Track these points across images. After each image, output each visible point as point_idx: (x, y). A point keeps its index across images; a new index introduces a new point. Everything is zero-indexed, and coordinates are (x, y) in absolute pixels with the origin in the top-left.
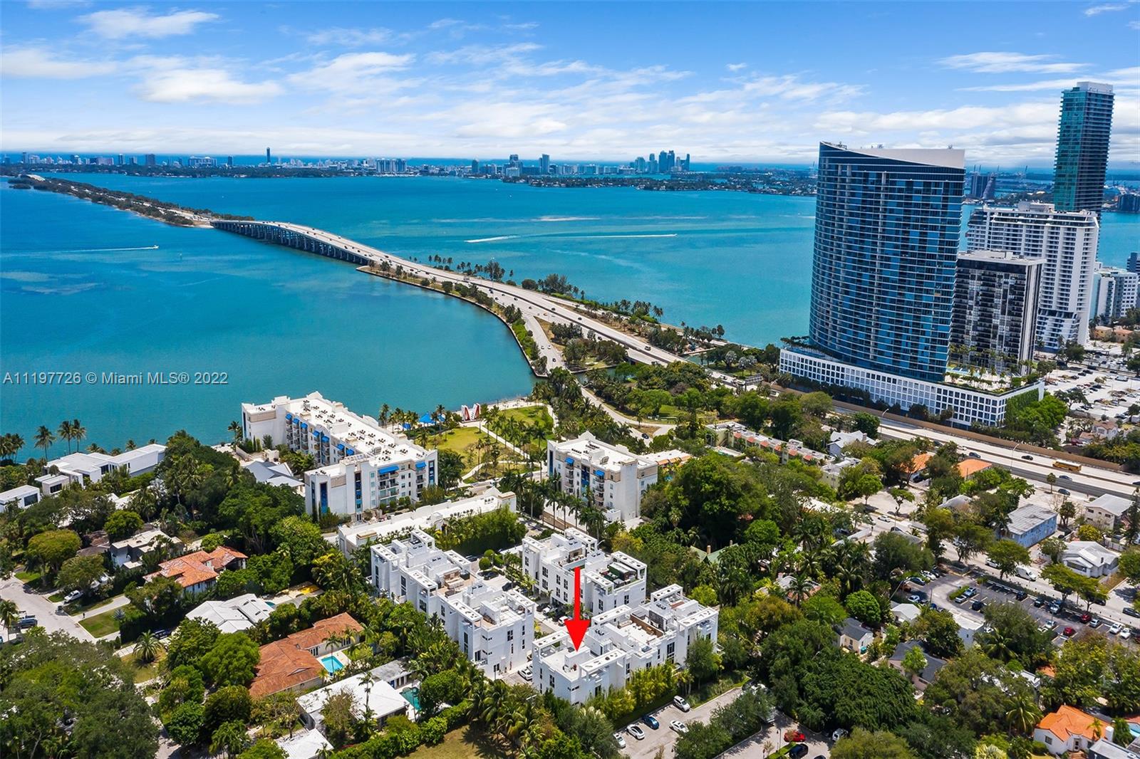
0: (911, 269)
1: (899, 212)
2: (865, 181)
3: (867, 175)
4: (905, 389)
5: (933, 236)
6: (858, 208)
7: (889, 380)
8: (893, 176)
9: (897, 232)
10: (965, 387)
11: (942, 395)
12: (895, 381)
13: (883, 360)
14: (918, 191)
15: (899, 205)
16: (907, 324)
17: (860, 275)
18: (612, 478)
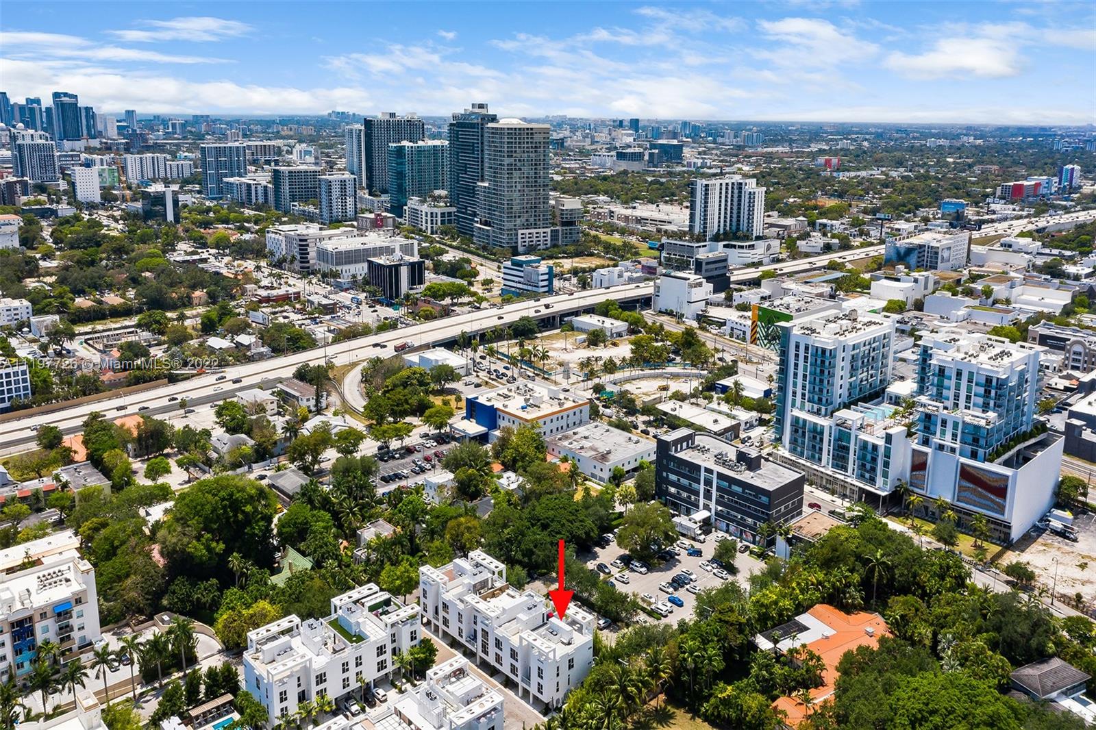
18: (78, 601)
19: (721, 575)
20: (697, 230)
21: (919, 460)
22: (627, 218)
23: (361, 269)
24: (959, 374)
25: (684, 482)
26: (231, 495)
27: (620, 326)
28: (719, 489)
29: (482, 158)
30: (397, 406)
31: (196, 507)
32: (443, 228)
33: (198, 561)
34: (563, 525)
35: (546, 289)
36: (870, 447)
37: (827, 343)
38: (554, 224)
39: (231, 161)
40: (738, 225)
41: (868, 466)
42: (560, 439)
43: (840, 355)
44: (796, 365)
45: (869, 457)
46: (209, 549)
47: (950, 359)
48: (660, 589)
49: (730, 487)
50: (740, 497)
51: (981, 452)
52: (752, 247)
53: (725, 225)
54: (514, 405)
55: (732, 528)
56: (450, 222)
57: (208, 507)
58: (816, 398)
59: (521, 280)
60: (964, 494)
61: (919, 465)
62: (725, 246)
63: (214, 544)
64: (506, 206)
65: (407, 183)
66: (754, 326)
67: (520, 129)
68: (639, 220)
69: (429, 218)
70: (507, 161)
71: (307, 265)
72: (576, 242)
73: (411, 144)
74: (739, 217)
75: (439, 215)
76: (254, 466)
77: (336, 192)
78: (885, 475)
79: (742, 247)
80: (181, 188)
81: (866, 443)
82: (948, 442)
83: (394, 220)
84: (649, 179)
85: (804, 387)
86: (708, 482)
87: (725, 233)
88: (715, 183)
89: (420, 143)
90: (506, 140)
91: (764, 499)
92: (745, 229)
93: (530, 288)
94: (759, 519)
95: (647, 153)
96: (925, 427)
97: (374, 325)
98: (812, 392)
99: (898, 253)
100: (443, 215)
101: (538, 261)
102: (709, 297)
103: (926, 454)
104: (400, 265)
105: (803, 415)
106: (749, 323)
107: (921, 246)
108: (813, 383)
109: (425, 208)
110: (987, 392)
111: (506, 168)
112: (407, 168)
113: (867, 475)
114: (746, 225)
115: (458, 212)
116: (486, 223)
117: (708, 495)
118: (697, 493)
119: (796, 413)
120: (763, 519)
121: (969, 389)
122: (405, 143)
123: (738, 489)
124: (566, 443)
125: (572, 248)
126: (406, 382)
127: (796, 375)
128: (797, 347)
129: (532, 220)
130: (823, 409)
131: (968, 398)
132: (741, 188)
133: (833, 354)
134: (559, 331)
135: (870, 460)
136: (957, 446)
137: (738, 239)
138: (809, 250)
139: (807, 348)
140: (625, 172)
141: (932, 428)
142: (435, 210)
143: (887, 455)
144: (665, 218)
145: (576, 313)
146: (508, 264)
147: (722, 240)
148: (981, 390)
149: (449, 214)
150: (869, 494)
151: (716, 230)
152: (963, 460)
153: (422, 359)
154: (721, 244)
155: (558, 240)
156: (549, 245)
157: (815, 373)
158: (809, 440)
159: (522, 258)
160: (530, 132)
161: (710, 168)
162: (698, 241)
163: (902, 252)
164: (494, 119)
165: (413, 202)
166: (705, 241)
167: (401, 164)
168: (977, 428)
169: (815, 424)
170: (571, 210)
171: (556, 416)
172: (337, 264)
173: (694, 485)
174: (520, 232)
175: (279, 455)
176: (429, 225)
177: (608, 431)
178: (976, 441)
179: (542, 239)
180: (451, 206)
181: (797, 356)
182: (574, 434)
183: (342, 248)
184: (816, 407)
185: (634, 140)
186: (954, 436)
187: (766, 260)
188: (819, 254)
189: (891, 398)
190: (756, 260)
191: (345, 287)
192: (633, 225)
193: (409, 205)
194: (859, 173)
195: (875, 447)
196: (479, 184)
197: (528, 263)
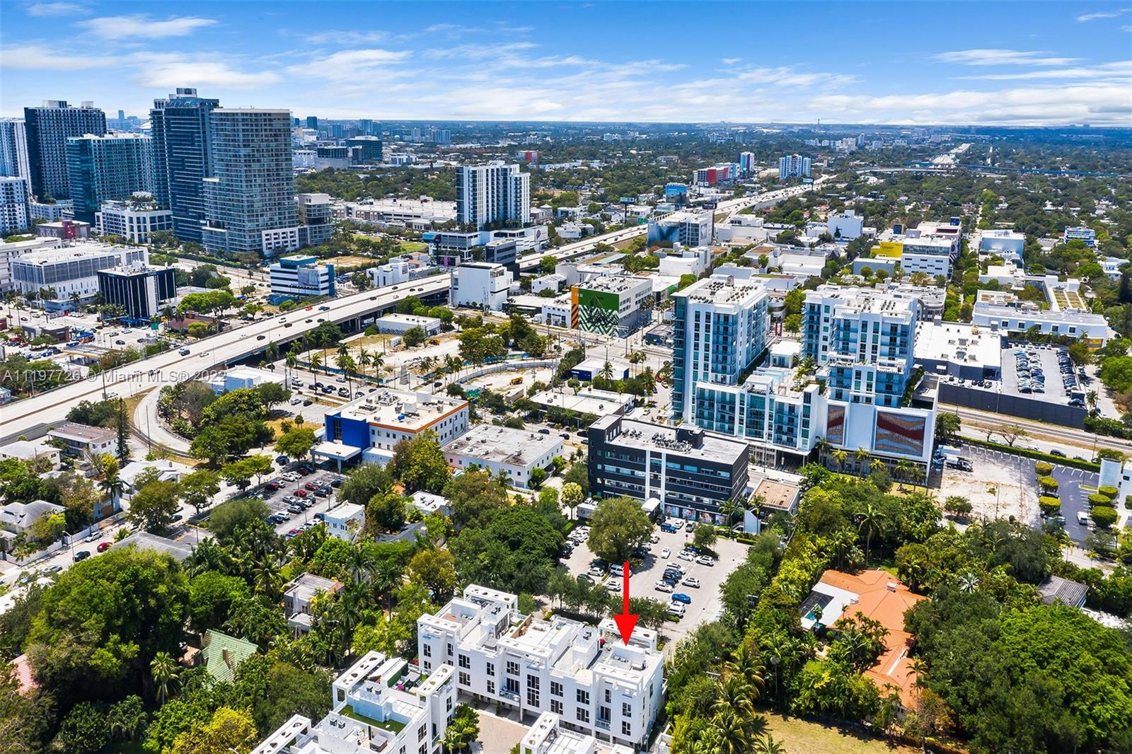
19: (706, 562)
20: (467, 221)
21: (834, 416)
22: (367, 215)
23: (91, 285)
24: (865, 325)
25: (626, 471)
26: (135, 575)
27: (431, 323)
28: (668, 472)
29: (205, 150)
30: (238, 436)
31: (90, 601)
32: (156, 234)
33: (104, 675)
34: (534, 539)
35: (327, 291)
36: (786, 409)
37: (730, 309)
38: (301, 223)
40: (506, 212)
41: (785, 428)
42: (456, 448)
43: (741, 320)
44: (697, 336)
45: (786, 419)
46: (117, 654)
47: (852, 312)
48: (657, 589)
49: (682, 468)
50: (694, 476)
51: (894, 398)
52: (522, 234)
53: (493, 214)
54: (387, 416)
55: (686, 512)
56: (161, 227)
57: (109, 598)
58: (720, 366)
59: (296, 283)
60: (881, 442)
61: (836, 421)
62: (496, 235)
63: (123, 648)
64: (246, 204)
65: (97, 186)
66: (575, 310)
67: (256, 114)
68: (381, 216)
69: (135, 225)
70: (243, 151)
72: (327, 241)
73: (97, 138)
74: (505, 204)
75: (148, 220)
76: (69, 539)
78: (805, 434)
79: (513, 235)
81: (782, 404)
82: (863, 392)
83: (88, 229)
84: (362, 176)
85: (706, 358)
86: (656, 468)
87: (494, 221)
88: (481, 169)
89: (109, 136)
90: (241, 127)
91: (725, 475)
92: (513, 216)
93: (308, 292)
94: (719, 497)
95: (350, 149)
96: (838, 382)
97: (140, 347)
98: (716, 360)
99: (661, 232)
100: (152, 220)
101: (313, 261)
102: (510, 286)
103: (843, 408)
104: (146, 275)
105: (708, 386)
106: (569, 307)
107: (682, 224)
108: (716, 352)
109: (128, 213)
110: (893, 340)
111: (242, 159)
112: (95, 166)
113: (785, 438)
114: (513, 212)
115: (173, 215)
116: (218, 225)
117: (655, 482)
118: (642, 481)
119: (700, 385)
120: (723, 496)
121: (875, 340)
122: (87, 136)
123: (693, 469)
124: (465, 451)
125: (325, 248)
126: (233, 408)
127: (696, 346)
128: (697, 316)
129: (276, 218)
130: (728, 376)
131: (875, 348)
132: (506, 174)
133: (735, 318)
134: (362, 335)
135: (787, 422)
136: (873, 395)
137: (506, 227)
138: (568, 236)
139: (708, 317)
140: (330, 170)
141: (846, 382)
142: (142, 215)
143: (807, 415)
144: (409, 212)
145: (375, 314)
146: (277, 266)
147: (493, 229)
148: (887, 339)
149: (161, 218)
150: (787, 455)
151: (485, 220)
152: (879, 408)
153: (228, 380)
154: (492, 233)
155: (306, 240)
156: (298, 246)
157: (717, 342)
158: (718, 411)
159: (294, 258)
160: (267, 117)
161: (416, 164)
162: (469, 232)
163: (665, 231)
164: (215, 103)
165: (108, 207)
166: (476, 231)
167: (87, 161)
168: (890, 375)
169: (724, 394)
170: (319, 206)
171: (440, 422)
172: (49, 282)
173: (638, 473)
174: (264, 233)
175: (98, 520)
176: (136, 233)
177: (501, 431)
178: (889, 388)
179: (289, 239)
180: (160, 209)
181: (697, 326)
182: (468, 439)
184: (720, 376)
185: (318, 139)
186: (869, 386)
187: (537, 248)
188: (577, 240)
189: (775, 360)
190: (528, 248)
191: (63, 309)
192: (376, 222)
193: (103, 210)
194: (563, 165)
195: (792, 408)
196: (204, 179)
197: (303, 263)
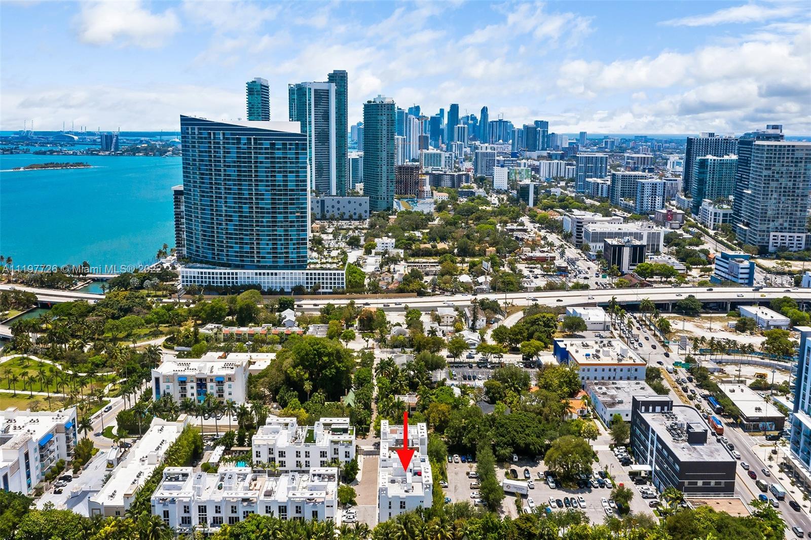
0: (279, 199)
1: (266, 163)
2: (239, 143)
3: (239, 139)
4: (284, 278)
5: (291, 177)
6: (234, 162)
7: (272, 274)
8: (260, 139)
9: (267, 176)
10: (322, 269)
11: (309, 277)
12: (276, 274)
13: (266, 262)
14: (279, 149)
15: (267, 158)
16: (280, 235)
17: (241, 207)
18: (230, 379)
23: (601, 247)
25: (642, 437)
28: (657, 450)
32: (722, 225)
35: (747, 281)
39: (594, 167)
42: (596, 383)
46: (299, 375)
54: (584, 352)
55: (661, 487)
56: (730, 221)
59: (727, 270)
64: (760, 211)
65: (708, 188)
69: (713, 217)
70: (765, 173)
71: (580, 240)
73: (715, 158)
77: (648, 191)
80: (566, 184)
83: (683, 216)
86: (653, 442)
89: (726, 157)
91: (677, 467)
93: (730, 277)
100: (725, 215)
101: (742, 257)
109: (712, 209)
111: (763, 179)
112: (708, 176)
115: (734, 214)
116: (747, 225)
118: (647, 449)
119: (799, 415)
122: (709, 157)
123: (666, 453)
124: (597, 387)
129: (786, 225)
142: (719, 211)
146: (720, 256)
158: (804, 444)
160: (791, 148)
167: (703, 173)
172: (593, 241)
173: (647, 442)
174: (772, 234)
176: (713, 223)
177: (643, 389)
179: (795, 242)
182: (614, 383)
183: (598, 230)
191: (593, 258)
193: (702, 205)
197: (733, 257)
